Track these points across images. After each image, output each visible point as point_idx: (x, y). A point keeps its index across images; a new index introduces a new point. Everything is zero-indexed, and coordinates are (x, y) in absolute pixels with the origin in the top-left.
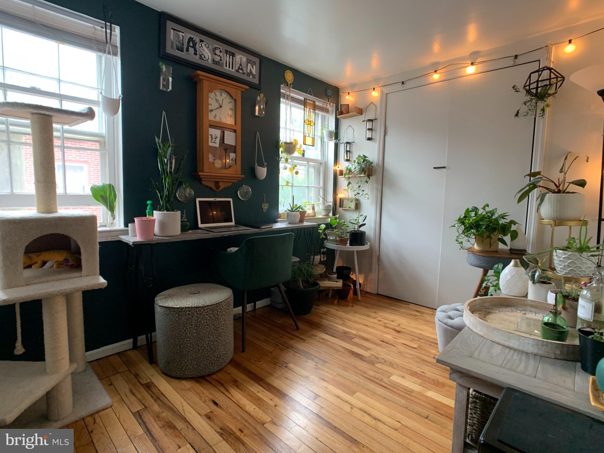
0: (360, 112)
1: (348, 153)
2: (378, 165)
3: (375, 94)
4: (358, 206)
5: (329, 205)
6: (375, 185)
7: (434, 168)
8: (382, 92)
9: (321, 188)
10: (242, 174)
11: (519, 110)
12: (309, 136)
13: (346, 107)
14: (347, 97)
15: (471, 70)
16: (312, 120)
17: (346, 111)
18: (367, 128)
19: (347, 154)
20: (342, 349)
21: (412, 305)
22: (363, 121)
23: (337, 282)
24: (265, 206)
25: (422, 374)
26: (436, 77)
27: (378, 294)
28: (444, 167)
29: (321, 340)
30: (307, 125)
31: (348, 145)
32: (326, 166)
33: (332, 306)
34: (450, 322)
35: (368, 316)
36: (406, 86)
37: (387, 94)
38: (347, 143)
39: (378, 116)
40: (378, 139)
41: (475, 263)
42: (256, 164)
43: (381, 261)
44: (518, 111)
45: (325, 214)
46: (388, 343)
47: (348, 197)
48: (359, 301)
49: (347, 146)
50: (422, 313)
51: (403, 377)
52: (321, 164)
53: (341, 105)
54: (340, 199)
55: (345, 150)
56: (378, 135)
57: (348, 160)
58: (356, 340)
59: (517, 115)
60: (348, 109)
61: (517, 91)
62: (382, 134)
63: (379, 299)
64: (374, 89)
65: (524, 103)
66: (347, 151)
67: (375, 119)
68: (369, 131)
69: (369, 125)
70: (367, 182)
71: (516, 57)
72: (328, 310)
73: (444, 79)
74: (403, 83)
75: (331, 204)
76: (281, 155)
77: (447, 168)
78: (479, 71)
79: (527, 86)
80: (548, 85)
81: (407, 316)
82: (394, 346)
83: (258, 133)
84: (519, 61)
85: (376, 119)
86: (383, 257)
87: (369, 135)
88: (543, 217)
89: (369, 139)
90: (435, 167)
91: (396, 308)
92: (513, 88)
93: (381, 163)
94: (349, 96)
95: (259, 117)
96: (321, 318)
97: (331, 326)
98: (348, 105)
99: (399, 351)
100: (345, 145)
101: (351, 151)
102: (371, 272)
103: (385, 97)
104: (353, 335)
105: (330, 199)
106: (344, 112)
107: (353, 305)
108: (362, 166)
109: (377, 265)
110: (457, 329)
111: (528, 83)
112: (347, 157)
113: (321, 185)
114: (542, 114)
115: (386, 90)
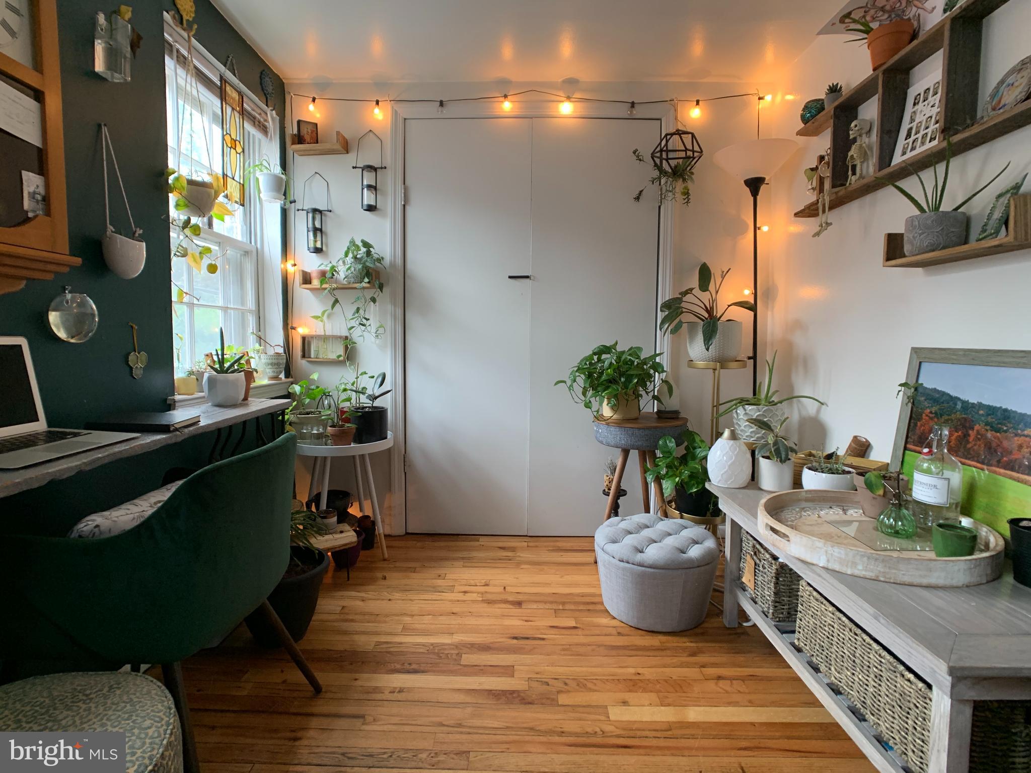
0: (346, 147)
1: (319, 235)
2: (393, 265)
3: (379, 115)
4: (350, 354)
5: (277, 353)
6: (389, 307)
7: (510, 277)
8: (395, 114)
9: (250, 311)
10: (72, 254)
11: (642, 190)
12: (233, 179)
13: (310, 128)
14: (311, 107)
15: (566, 108)
16: (238, 139)
17: (312, 138)
18: (365, 183)
19: (315, 236)
20: (461, 698)
21: (482, 539)
22: (354, 168)
23: (342, 532)
24: (138, 361)
25: (638, 677)
26: (507, 106)
27: (407, 534)
28: (527, 277)
29: (396, 696)
30: (229, 149)
31: (318, 216)
32: (258, 258)
33: (341, 593)
34: (639, 557)
35: (436, 589)
36: (447, 112)
37: (405, 119)
38: (315, 211)
39: (388, 162)
40: (389, 209)
41: (623, 442)
42: (110, 228)
43: (409, 466)
44: (641, 192)
45: (271, 374)
46: (527, 638)
47: (323, 334)
48: (385, 560)
49: (314, 219)
50: (513, 549)
51: (625, 703)
52: (246, 253)
53: (299, 122)
54: (304, 339)
55: (310, 225)
56: (390, 202)
57: (318, 251)
58: (469, 659)
59: (637, 198)
60: (314, 134)
61: (640, 160)
62: (400, 203)
63: (419, 544)
64: (377, 102)
65: (651, 179)
66: (316, 230)
67: (382, 168)
68: (370, 192)
69: (369, 179)
70: (374, 300)
71: (633, 104)
72: (343, 607)
73: (519, 113)
74: (442, 104)
75: (281, 350)
76: (173, 213)
77: (532, 278)
78: (578, 114)
79: (657, 152)
80: (691, 158)
81: (497, 565)
82: (543, 639)
83: (105, 130)
84: (638, 112)
85: (385, 168)
86: (416, 457)
87: (369, 198)
88: (692, 357)
89: (371, 208)
90: (511, 275)
91: (465, 554)
92: (634, 152)
93: (399, 261)
94: (315, 107)
95: (104, 79)
96: (345, 633)
97: (385, 646)
98: (316, 125)
99: (561, 647)
100: (310, 215)
101: (323, 229)
102: (390, 490)
103: (402, 125)
104: (451, 649)
105: (277, 338)
106: (307, 138)
107: (385, 574)
108: (364, 263)
109: (403, 473)
110: (663, 569)
111: (658, 149)
112: (315, 241)
113: (251, 304)
114: (686, 200)
115: (405, 111)
